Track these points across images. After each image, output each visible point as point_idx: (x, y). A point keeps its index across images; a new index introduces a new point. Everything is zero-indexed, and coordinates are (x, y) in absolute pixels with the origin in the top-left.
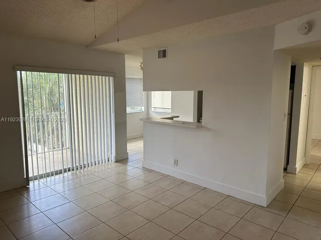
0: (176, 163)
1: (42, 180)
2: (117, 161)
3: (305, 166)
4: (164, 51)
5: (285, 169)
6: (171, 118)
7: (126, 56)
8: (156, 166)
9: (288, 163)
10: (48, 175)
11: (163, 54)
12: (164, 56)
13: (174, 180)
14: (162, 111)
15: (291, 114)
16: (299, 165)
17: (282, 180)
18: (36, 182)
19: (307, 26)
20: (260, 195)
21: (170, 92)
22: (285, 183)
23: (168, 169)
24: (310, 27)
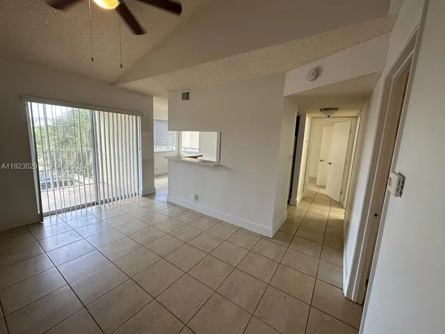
0: (197, 198)
1: (60, 215)
2: (144, 196)
3: (303, 199)
4: (188, 94)
5: (289, 202)
6: (196, 157)
7: (154, 98)
8: (179, 201)
9: (290, 197)
10: (68, 210)
11: (186, 96)
12: (188, 98)
13: (195, 213)
14: (191, 150)
15: (294, 157)
16: (298, 199)
17: (286, 213)
18: (54, 218)
19: (314, 72)
20: (267, 228)
21: (198, 132)
22: (288, 214)
23: (189, 203)
24: (317, 73)
